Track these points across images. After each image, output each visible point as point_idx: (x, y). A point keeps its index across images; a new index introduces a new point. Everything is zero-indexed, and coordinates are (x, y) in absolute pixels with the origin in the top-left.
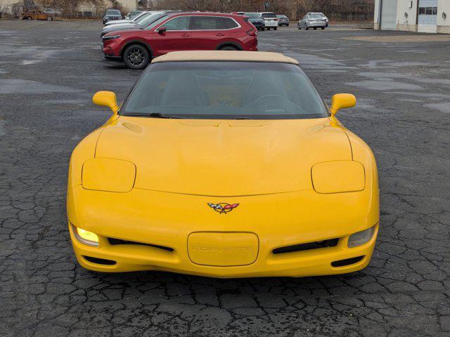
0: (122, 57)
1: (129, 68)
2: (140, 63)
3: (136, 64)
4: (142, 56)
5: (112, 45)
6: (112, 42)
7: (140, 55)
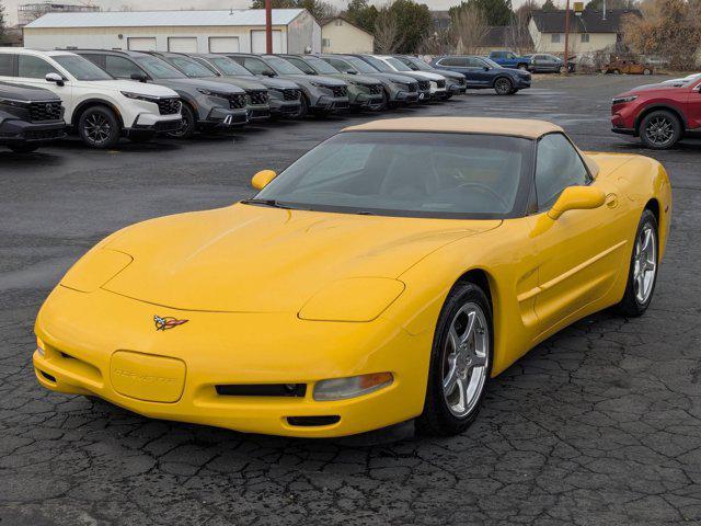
0: (637, 129)
1: (646, 147)
2: (666, 138)
3: (658, 140)
4: (670, 128)
5: (623, 112)
6: (623, 106)
7: (666, 126)
